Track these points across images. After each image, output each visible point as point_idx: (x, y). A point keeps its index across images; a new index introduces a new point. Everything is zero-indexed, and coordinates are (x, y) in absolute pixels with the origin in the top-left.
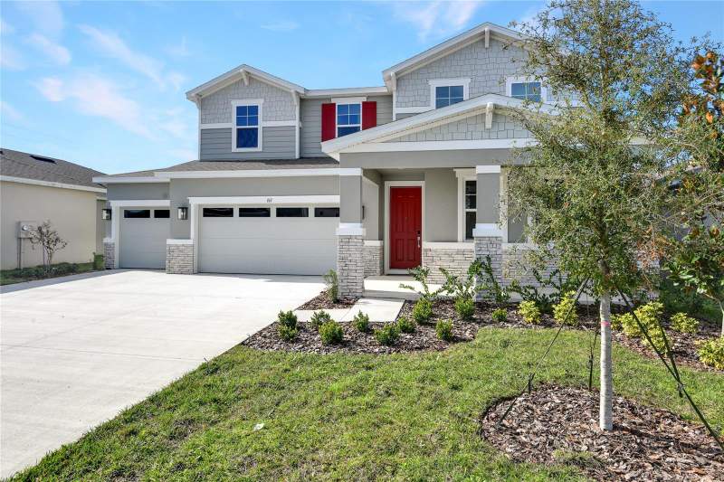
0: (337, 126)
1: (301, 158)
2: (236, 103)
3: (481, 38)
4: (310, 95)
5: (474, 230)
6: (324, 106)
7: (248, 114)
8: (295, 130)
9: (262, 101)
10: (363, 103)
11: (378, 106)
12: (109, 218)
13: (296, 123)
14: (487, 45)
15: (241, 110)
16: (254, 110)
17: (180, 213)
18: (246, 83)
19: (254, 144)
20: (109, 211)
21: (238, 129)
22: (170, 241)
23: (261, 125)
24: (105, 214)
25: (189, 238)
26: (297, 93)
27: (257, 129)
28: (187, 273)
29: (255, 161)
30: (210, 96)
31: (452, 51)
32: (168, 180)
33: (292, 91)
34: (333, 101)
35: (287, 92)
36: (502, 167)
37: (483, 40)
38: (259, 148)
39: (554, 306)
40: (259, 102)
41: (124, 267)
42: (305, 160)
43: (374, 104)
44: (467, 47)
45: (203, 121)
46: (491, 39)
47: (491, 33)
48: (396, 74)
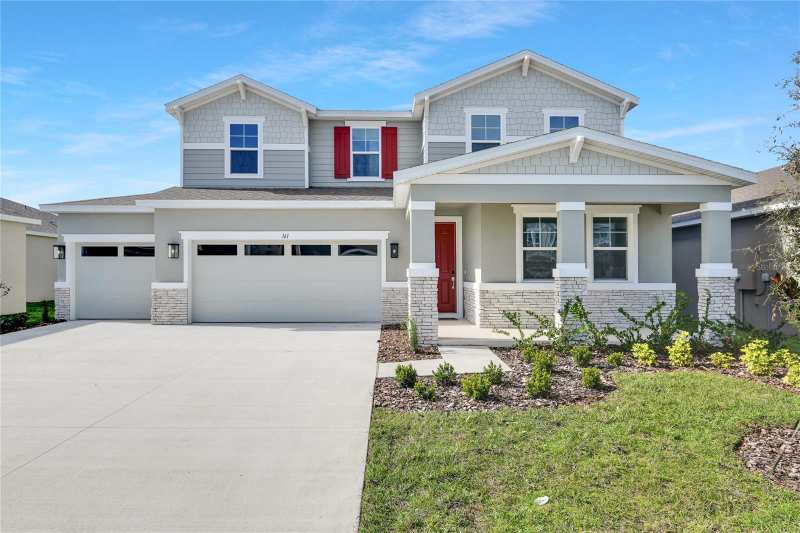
0: (352, 153)
1: (311, 187)
2: (229, 121)
3: (519, 65)
4: (322, 115)
5: (554, 270)
6: (336, 129)
7: (243, 134)
8: (304, 155)
9: (263, 119)
10: (383, 128)
11: (399, 132)
12: (62, 257)
13: (305, 147)
14: (525, 74)
15: (235, 129)
16: (253, 129)
17: (171, 251)
18: (243, 97)
19: (254, 170)
20: (62, 248)
21: (232, 152)
22: (156, 285)
23: (261, 148)
24: (57, 252)
25: (182, 281)
26: (307, 112)
27: (256, 152)
28: (181, 323)
29: (255, 189)
30: (195, 109)
31: (488, 77)
32: (153, 211)
33: (303, 110)
34: (347, 124)
35: (294, 111)
36: (587, 204)
37: (521, 68)
38: (260, 174)
39: (668, 347)
40: (258, 121)
41: (83, 318)
42: (314, 190)
43: (395, 130)
44: (503, 74)
45: (186, 140)
46: (530, 69)
47: (531, 62)
48: (431, 98)
